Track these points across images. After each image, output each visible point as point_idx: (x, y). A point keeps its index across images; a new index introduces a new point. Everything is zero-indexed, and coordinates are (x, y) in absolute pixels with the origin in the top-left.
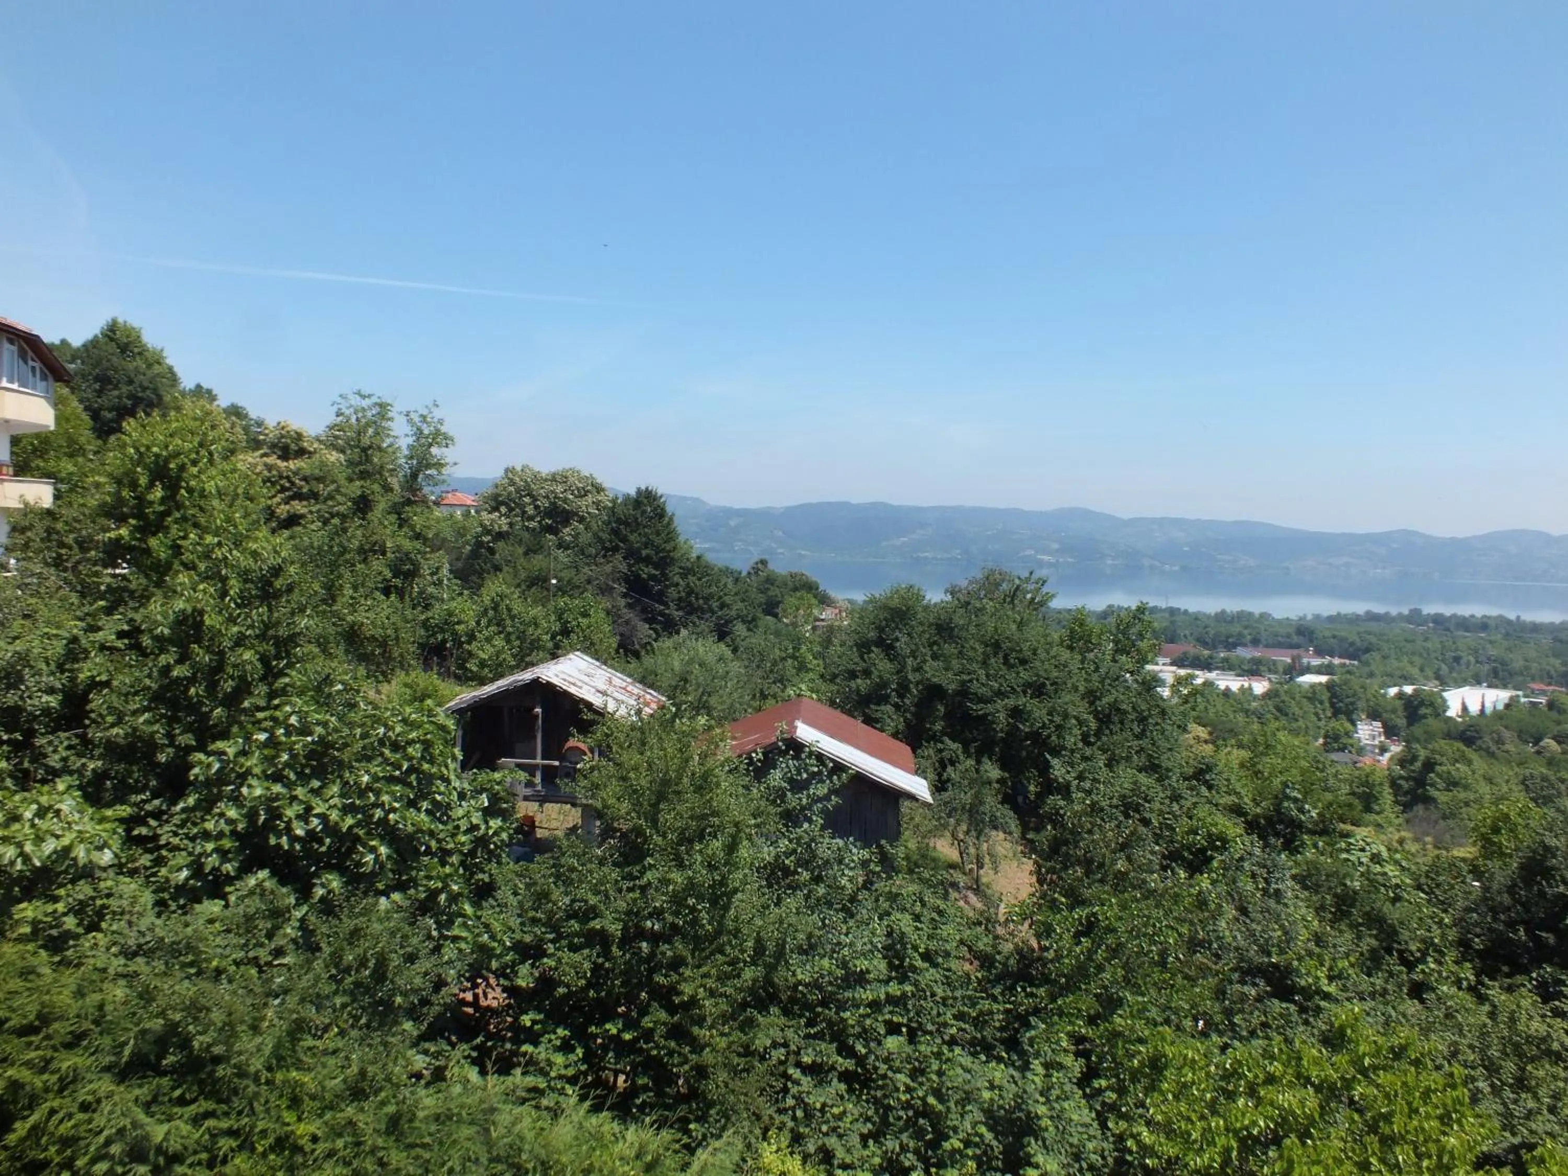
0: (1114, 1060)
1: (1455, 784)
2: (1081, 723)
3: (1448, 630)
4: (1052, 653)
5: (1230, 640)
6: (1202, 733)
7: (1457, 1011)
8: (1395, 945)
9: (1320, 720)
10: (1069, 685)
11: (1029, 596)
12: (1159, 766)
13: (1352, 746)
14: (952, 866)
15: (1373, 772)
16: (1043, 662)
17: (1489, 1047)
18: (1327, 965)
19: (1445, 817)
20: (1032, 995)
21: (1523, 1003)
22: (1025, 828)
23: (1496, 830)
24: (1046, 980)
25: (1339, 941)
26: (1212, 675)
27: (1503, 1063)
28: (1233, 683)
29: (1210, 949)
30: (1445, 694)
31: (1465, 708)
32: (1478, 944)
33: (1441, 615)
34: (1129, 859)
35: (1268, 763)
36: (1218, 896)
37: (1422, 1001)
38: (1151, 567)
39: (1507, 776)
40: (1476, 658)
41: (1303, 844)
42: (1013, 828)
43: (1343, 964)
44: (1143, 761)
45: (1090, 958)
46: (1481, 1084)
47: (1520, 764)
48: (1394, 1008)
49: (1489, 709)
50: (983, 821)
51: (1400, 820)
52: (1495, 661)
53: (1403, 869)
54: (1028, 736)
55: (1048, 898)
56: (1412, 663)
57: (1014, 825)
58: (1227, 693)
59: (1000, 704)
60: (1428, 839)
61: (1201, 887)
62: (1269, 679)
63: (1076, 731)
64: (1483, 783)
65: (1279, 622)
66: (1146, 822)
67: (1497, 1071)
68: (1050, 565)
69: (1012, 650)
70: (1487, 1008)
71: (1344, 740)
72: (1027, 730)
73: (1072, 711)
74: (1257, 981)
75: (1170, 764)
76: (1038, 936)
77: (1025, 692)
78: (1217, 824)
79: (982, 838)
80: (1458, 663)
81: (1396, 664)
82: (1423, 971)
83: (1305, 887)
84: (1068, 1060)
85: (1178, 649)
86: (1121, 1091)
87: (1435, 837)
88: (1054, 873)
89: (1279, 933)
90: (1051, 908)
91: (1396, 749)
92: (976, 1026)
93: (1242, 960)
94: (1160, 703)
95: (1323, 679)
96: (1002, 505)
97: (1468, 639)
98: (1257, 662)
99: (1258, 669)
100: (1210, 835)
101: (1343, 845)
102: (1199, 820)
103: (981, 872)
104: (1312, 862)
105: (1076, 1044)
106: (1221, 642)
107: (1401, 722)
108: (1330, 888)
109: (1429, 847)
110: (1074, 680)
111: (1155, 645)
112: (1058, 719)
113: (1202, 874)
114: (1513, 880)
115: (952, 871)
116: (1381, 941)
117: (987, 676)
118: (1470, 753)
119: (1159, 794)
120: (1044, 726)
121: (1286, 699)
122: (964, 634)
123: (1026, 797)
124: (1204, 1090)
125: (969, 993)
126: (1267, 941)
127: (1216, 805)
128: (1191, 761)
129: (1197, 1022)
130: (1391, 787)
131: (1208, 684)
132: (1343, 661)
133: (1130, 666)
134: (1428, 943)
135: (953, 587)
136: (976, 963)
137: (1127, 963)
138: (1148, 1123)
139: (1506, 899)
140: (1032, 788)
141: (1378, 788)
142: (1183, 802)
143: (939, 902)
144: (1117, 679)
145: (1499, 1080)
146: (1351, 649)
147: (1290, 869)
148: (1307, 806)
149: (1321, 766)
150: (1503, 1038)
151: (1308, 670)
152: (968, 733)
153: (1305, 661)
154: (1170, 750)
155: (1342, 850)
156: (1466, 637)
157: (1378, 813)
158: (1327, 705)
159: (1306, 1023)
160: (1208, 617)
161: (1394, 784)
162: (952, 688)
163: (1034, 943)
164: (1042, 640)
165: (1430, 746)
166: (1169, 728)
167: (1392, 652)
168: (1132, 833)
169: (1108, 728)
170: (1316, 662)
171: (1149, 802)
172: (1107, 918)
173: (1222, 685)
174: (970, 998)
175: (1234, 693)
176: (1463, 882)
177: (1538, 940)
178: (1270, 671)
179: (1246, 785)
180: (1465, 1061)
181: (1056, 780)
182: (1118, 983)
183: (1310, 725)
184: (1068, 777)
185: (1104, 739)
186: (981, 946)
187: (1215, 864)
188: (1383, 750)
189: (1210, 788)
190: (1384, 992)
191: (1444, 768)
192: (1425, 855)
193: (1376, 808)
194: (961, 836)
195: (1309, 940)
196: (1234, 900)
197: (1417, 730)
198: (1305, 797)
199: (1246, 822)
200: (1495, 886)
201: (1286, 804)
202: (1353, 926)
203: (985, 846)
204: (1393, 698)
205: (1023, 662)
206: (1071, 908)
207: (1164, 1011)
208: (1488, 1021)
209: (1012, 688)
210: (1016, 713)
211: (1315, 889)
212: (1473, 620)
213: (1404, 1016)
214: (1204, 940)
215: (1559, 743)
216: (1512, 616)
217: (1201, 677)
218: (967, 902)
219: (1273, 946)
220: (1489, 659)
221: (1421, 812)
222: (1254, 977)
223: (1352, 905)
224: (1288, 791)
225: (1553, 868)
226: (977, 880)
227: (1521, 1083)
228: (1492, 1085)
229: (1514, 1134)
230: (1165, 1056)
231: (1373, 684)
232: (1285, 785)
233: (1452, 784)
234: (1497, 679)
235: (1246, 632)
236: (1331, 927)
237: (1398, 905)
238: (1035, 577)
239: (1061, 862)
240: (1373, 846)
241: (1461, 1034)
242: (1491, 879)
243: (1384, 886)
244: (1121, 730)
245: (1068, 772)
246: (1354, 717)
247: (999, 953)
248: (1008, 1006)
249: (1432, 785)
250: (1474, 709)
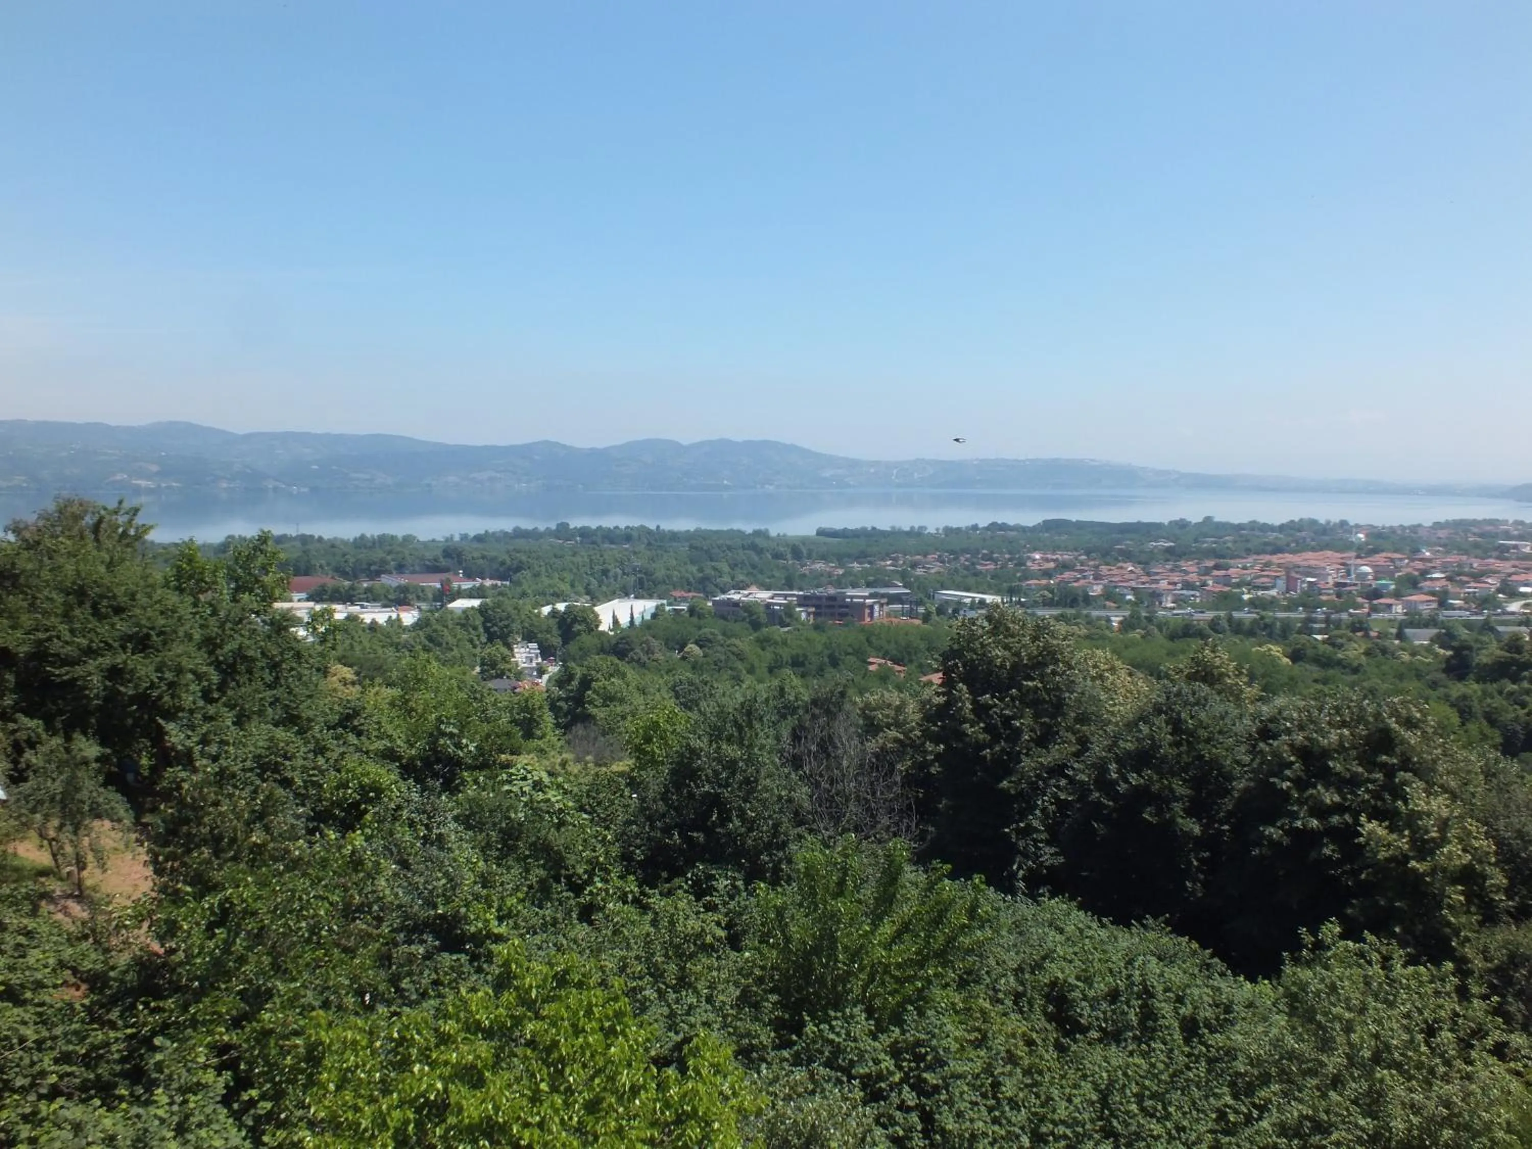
0: (267, 1063)
1: (612, 699)
2: (199, 677)
3: (594, 543)
4: (156, 597)
5: (373, 568)
6: (348, 673)
7: (623, 926)
8: (563, 872)
9: (475, 647)
10: (181, 634)
11: (120, 530)
12: (299, 717)
13: (510, 670)
14: (44, 873)
15: (532, 696)
16: (145, 609)
17: (653, 954)
18: (496, 905)
19: (604, 734)
20: (158, 1010)
21: (682, 904)
22: (139, 810)
23: (648, 740)
24: (177, 988)
25: (506, 878)
26: (355, 609)
27: (666, 967)
28: (379, 615)
29: (370, 913)
30: (596, 609)
31: (616, 621)
32: (639, 855)
33: (588, 528)
34: (267, 829)
35: (421, 698)
36: (374, 852)
37: (591, 923)
38: (275, 489)
39: (658, 683)
40: (623, 570)
41: (463, 782)
42: (122, 813)
43: (511, 901)
44: (279, 713)
45: (227, 951)
46: (647, 993)
47: (668, 672)
48: (564, 935)
49: (638, 621)
50: (80, 811)
51: (562, 743)
52: (640, 571)
53: (566, 792)
54: (133, 699)
55: (170, 890)
56: (562, 580)
57: (122, 808)
58: (373, 627)
59: (92, 665)
60: (589, 758)
61: (354, 846)
62: (419, 608)
63: (194, 687)
64: (636, 694)
65: (425, 545)
66: (286, 783)
67: (662, 975)
68: (149, 491)
69: (102, 596)
70: (650, 916)
71: (502, 666)
72: (130, 693)
73: (186, 663)
74: (425, 937)
75: (310, 713)
76: (161, 939)
77: (124, 648)
78: (368, 774)
79: (82, 832)
80: (607, 577)
81: (547, 581)
82: (591, 893)
83: (469, 827)
84: (209, 1077)
85: (315, 581)
86: (278, 1095)
87: (596, 756)
88: (174, 860)
89: (444, 881)
90: (174, 902)
91: (553, 669)
92: (88, 1066)
93: (407, 917)
94: (294, 645)
95: (476, 603)
96: (80, 420)
97: (612, 551)
98: (404, 590)
99: (406, 598)
100: (362, 787)
101: (505, 776)
102: (348, 771)
103: (85, 874)
104: (474, 799)
105: (219, 1055)
106: (363, 571)
107: (557, 641)
108: (495, 824)
109: (591, 765)
110: (187, 627)
111: (282, 579)
112: (169, 675)
113: (354, 832)
114: (665, 786)
115: (43, 879)
116: (549, 870)
117: (72, 631)
118: (623, 666)
119: (301, 751)
120: (152, 686)
121: (439, 627)
122: (34, 581)
123: (137, 773)
124: (369, 1072)
125: (74, 1026)
126: (431, 892)
127: (367, 753)
128: (336, 707)
129: (363, 997)
130: (550, 710)
131: (352, 618)
132: (494, 582)
133: (255, 606)
134: (593, 863)
135: (16, 523)
136: (84, 987)
137: (273, 947)
138: (312, 1125)
139: (661, 806)
140: (144, 761)
141: (537, 713)
142: (328, 754)
143: (25, 921)
144: (240, 621)
145: (664, 983)
146: (501, 569)
147: (451, 810)
148: (464, 741)
149: (478, 696)
150: (665, 942)
151: (459, 594)
152: (50, 705)
153: (455, 585)
154: (310, 697)
155: (503, 782)
156: (611, 549)
157: (540, 738)
158: (481, 630)
159: (479, 970)
160: (345, 543)
161: (554, 708)
162: (24, 649)
163: (156, 947)
164: (142, 583)
165: (586, 663)
166: (306, 672)
167: (543, 569)
168: (268, 798)
169: (234, 680)
170: (466, 585)
171: (289, 759)
172: (243, 901)
173: (367, 618)
174: (76, 1033)
175: (381, 626)
176: (621, 796)
177: (689, 840)
178: (418, 598)
179: (399, 726)
180: (633, 973)
181: (173, 748)
182: (264, 974)
183: (464, 653)
184: (188, 743)
185: (230, 693)
186: (87, 965)
187: (368, 817)
188: (541, 672)
189: (359, 734)
190: (555, 922)
191: (600, 684)
192: (587, 775)
193: (539, 733)
194: (52, 833)
195: (475, 883)
196: (392, 854)
197: (573, 647)
198: (461, 731)
199: (401, 766)
200: (651, 794)
201: (442, 742)
202: (523, 859)
203: (86, 841)
204: (546, 617)
205: (118, 610)
206: (199, 897)
207: (322, 993)
208: (652, 929)
209: (106, 643)
210: (115, 673)
211: (479, 827)
212: (618, 532)
213: (575, 941)
214: (362, 904)
215: (701, 647)
216: (653, 527)
217: (340, 612)
218: (67, 914)
219: (438, 896)
220: (634, 570)
221: (580, 732)
222: (422, 933)
223: (518, 839)
224: (443, 727)
225: (699, 769)
226: (79, 885)
227: (684, 982)
228: (659, 991)
229: (677, 1033)
230: (322, 1043)
231: (526, 605)
232: (439, 720)
233: (609, 699)
234: (642, 589)
235: (389, 558)
236: (499, 865)
237: (563, 830)
238: (126, 505)
239: (182, 845)
240: (534, 773)
241: (629, 947)
242: (646, 788)
243: (548, 812)
244: (250, 680)
245: (189, 737)
246: (510, 640)
247: (113, 968)
248: (129, 1031)
249: (590, 703)
250: (624, 621)
